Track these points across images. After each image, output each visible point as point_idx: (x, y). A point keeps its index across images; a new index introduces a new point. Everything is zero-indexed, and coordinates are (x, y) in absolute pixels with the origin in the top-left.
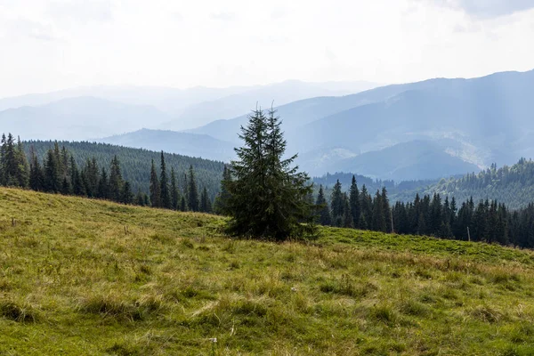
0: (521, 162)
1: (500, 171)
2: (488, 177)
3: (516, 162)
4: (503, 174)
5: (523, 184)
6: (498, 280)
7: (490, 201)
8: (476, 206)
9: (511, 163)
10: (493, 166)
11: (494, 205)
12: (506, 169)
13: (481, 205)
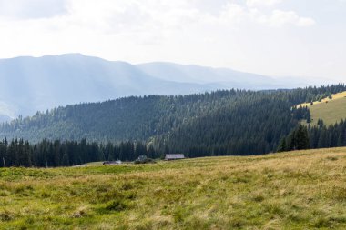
0: (38, 114)
1: (25, 120)
2: (16, 125)
3: (34, 113)
4: (27, 122)
5: (39, 127)
6: (18, 191)
7: (19, 140)
8: (9, 143)
9: (31, 114)
10: (20, 117)
11: (21, 142)
12: (28, 118)
13: (13, 143)
